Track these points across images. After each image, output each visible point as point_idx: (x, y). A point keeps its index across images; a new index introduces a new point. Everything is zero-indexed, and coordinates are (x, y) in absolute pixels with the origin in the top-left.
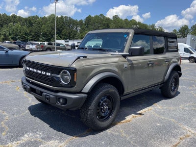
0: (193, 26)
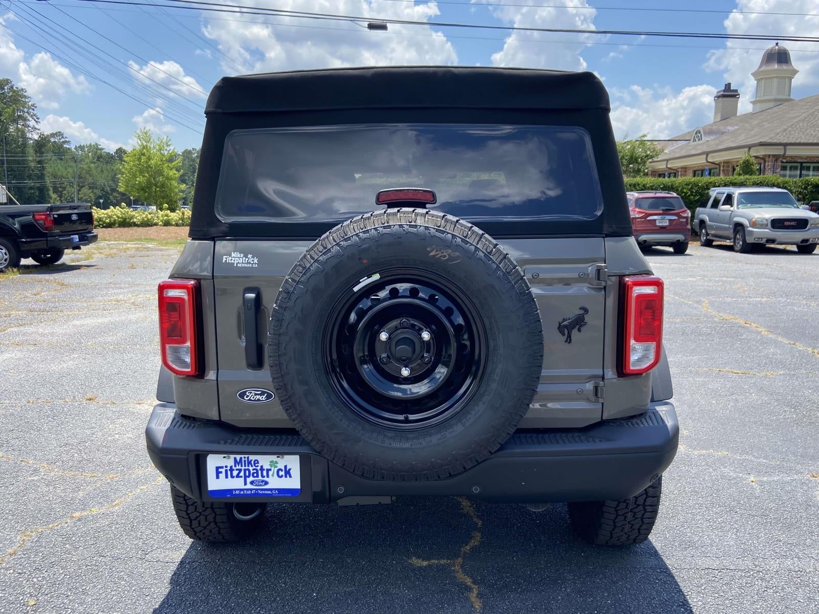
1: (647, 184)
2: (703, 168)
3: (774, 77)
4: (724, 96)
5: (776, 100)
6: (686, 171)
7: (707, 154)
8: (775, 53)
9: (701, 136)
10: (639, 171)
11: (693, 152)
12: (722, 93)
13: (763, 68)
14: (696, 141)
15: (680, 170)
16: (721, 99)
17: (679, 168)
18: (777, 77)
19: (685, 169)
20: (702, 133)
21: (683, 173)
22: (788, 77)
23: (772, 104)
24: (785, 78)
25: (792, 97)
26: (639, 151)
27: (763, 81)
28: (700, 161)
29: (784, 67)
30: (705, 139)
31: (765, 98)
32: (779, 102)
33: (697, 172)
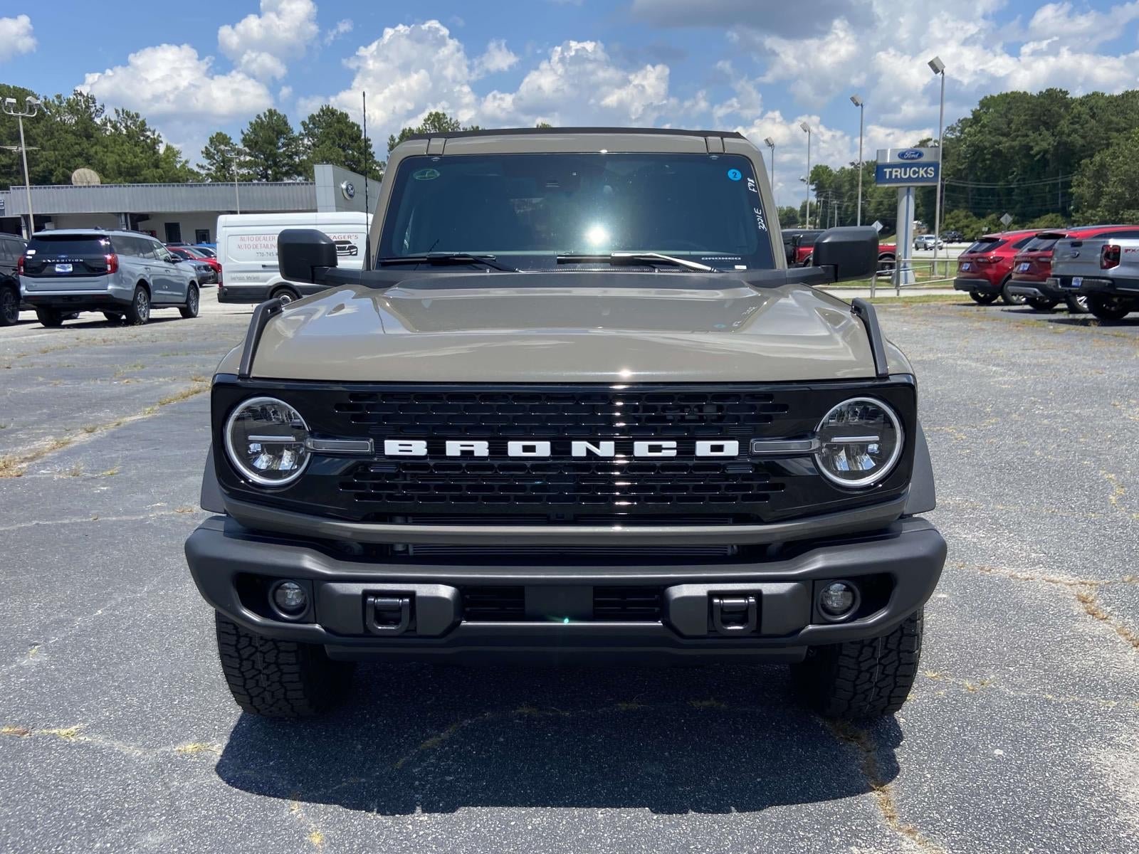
0: (312, 118)
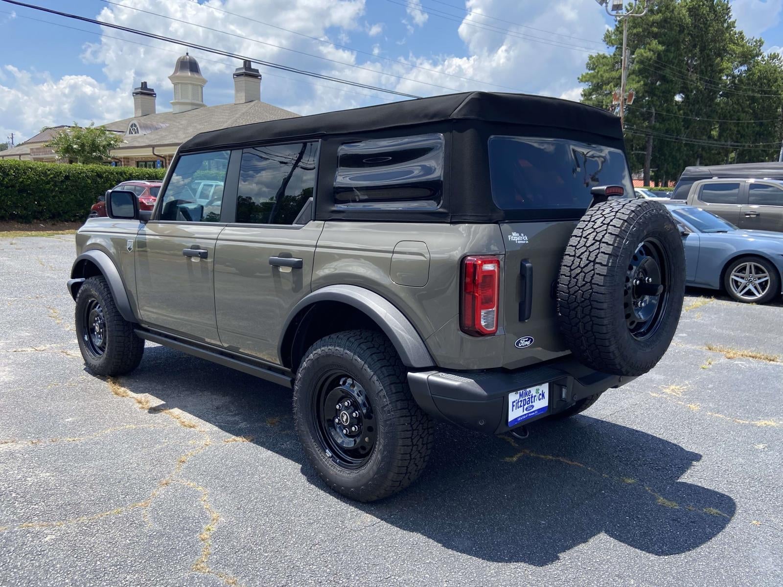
1: (133, 173)
2: (147, 160)
3: (189, 83)
4: (142, 93)
5: (192, 104)
6: (128, 162)
7: (153, 147)
8: (186, 62)
9: (137, 129)
10: (100, 158)
11: (137, 144)
12: (140, 90)
13: (178, 74)
14: (132, 133)
15: (123, 160)
16: (139, 96)
17: (121, 158)
18: (191, 84)
19: (127, 160)
20: (138, 126)
21: (126, 163)
22: (200, 85)
23: (189, 107)
24: (198, 85)
25: (204, 103)
26: (101, 141)
27: (180, 85)
28: (148, 153)
29: (196, 76)
30: (141, 132)
31: (183, 101)
32: (197, 106)
33: (140, 163)
